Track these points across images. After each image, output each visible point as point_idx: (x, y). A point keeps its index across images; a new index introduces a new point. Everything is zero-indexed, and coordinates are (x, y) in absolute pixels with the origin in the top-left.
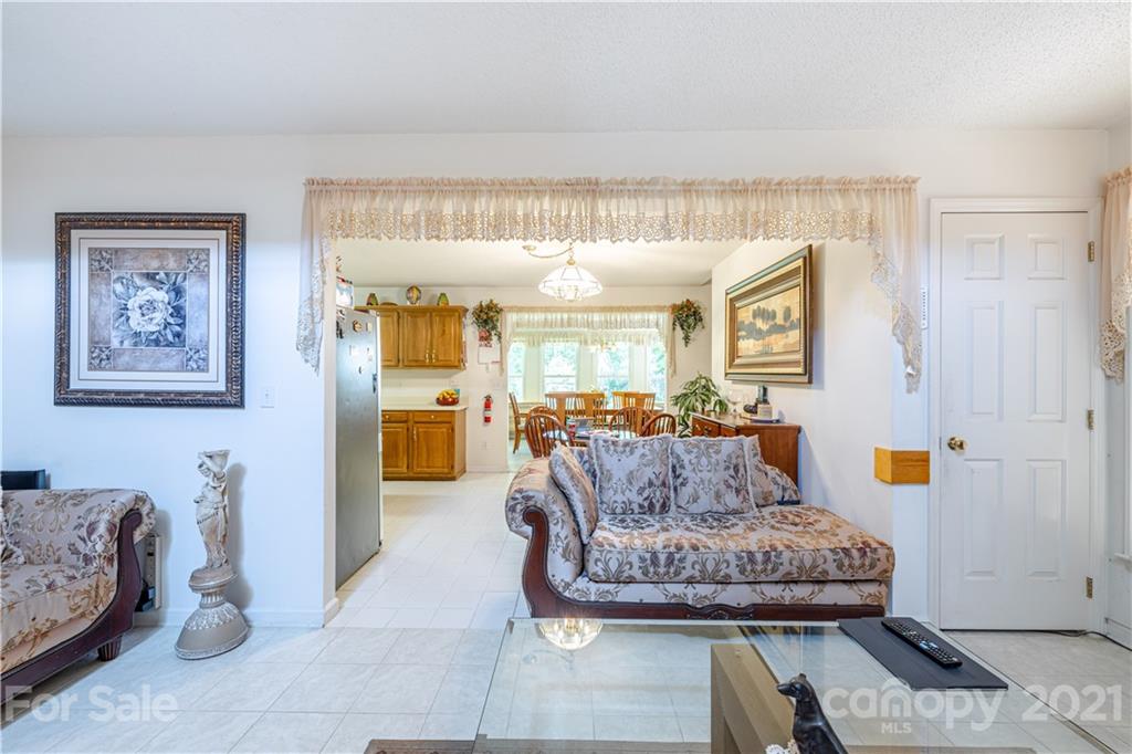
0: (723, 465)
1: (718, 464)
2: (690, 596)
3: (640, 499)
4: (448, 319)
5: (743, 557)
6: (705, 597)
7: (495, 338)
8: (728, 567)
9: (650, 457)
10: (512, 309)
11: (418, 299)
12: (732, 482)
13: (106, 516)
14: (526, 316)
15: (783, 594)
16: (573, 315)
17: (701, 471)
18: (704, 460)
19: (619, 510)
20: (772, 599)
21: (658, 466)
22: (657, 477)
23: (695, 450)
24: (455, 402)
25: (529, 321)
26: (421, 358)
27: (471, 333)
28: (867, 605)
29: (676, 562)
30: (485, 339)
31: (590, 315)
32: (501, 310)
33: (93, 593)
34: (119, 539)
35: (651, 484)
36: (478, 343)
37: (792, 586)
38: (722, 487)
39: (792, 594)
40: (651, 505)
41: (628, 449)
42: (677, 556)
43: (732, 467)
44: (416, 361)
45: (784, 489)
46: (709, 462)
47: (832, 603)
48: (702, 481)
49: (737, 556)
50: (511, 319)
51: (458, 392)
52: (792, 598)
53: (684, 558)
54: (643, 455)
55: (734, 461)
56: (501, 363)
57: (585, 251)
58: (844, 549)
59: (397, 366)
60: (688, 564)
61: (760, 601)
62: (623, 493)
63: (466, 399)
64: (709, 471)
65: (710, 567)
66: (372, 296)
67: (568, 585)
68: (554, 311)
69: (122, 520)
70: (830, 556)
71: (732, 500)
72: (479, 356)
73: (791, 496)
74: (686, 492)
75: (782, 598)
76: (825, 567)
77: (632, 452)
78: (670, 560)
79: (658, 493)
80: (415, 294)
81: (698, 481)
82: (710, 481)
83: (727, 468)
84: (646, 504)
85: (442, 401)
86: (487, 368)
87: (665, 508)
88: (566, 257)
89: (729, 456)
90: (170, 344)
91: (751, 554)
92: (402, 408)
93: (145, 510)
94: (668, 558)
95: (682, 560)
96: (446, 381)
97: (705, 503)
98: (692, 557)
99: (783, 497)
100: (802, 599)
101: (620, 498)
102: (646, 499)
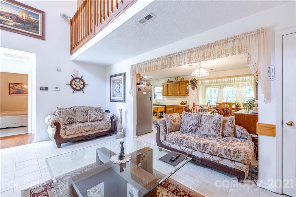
0: (212, 122)
1: (211, 122)
2: (186, 151)
3: (189, 128)
4: (183, 84)
6: (189, 152)
7: (196, 88)
8: (194, 146)
9: (193, 118)
10: (200, 80)
11: (177, 80)
12: (214, 127)
13: (110, 116)
14: (204, 81)
15: (210, 157)
16: (218, 80)
17: (206, 123)
18: (208, 121)
19: (185, 130)
20: (207, 158)
21: (195, 121)
22: (194, 123)
23: (207, 118)
24: (185, 104)
25: (205, 83)
26: (177, 93)
27: (190, 87)
28: (238, 170)
30: (193, 88)
31: (223, 79)
32: (197, 80)
33: (108, 126)
34: (111, 120)
35: (192, 125)
36: (192, 89)
37: (213, 156)
38: (211, 129)
39: (213, 158)
40: (192, 130)
41: (189, 115)
43: (215, 123)
44: (177, 94)
45: (242, 134)
46: (209, 121)
47: (225, 165)
48: (206, 126)
50: (200, 82)
51: (186, 101)
52: (213, 159)
53: (184, 141)
54: (192, 117)
55: (216, 122)
56: (197, 94)
57: (204, 64)
58: (229, 150)
59: (173, 95)
61: (204, 158)
62: (186, 126)
63: (189, 103)
64: (208, 124)
65: (190, 144)
66: (169, 80)
67: (163, 141)
68: (212, 79)
69: (112, 117)
71: (213, 132)
72: (192, 93)
73: (244, 136)
74: (201, 128)
75: (210, 158)
76: (221, 153)
77: (190, 116)
79: (194, 127)
80: (177, 79)
81: (205, 125)
82: (207, 126)
83: (213, 123)
84: (191, 129)
85: (182, 104)
86: (194, 96)
87: (196, 131)
88: (199, 66)
89: (215, 120)
90: (119, 93)
92: (172, 105)
93: (115, 116)
94: (180, 140)
95: (183, 141)
96: (184, 99)
97: (205, 132)
98: (185, 141)
99: (241, 136)
100: (216, 161)
101: (185, 127)
102: (191, 128)
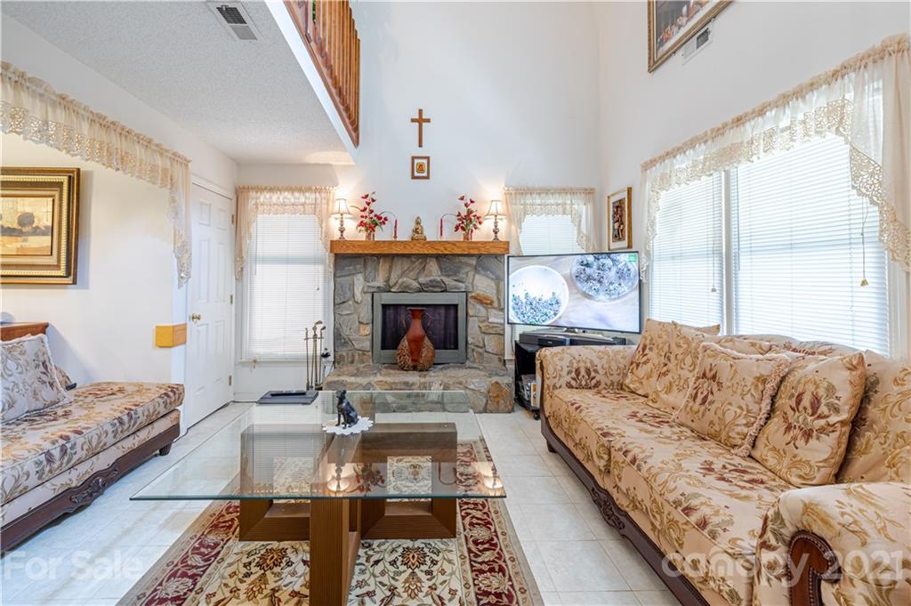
1: (28, 365)
5: (115, 424)
12: (44, 378)
15: (135, 441)
17: (10, 375)
18: (11, 364)
20: (128, 449)
29: (69, 451)
38: (39, 385)
42: (69, 445)
43: (41, 364)
46: (18, 364)
49: (111, 424)
53: (74, 445)
58: (165, 394)
60: (78, 448)
64: (20, 373)
70: (161, 401)
71: (49, 395)
75: (134, 445)
78: (64, 451)
81: (10, 386)
82: (24, 382)
89: (37, 355)
91: (120, 419)
94: (62, 450)
95: (72, 447)
98: (79, 441)
